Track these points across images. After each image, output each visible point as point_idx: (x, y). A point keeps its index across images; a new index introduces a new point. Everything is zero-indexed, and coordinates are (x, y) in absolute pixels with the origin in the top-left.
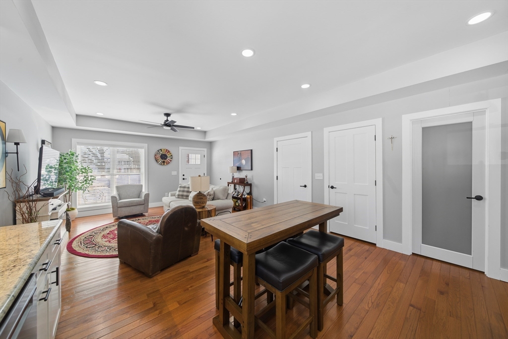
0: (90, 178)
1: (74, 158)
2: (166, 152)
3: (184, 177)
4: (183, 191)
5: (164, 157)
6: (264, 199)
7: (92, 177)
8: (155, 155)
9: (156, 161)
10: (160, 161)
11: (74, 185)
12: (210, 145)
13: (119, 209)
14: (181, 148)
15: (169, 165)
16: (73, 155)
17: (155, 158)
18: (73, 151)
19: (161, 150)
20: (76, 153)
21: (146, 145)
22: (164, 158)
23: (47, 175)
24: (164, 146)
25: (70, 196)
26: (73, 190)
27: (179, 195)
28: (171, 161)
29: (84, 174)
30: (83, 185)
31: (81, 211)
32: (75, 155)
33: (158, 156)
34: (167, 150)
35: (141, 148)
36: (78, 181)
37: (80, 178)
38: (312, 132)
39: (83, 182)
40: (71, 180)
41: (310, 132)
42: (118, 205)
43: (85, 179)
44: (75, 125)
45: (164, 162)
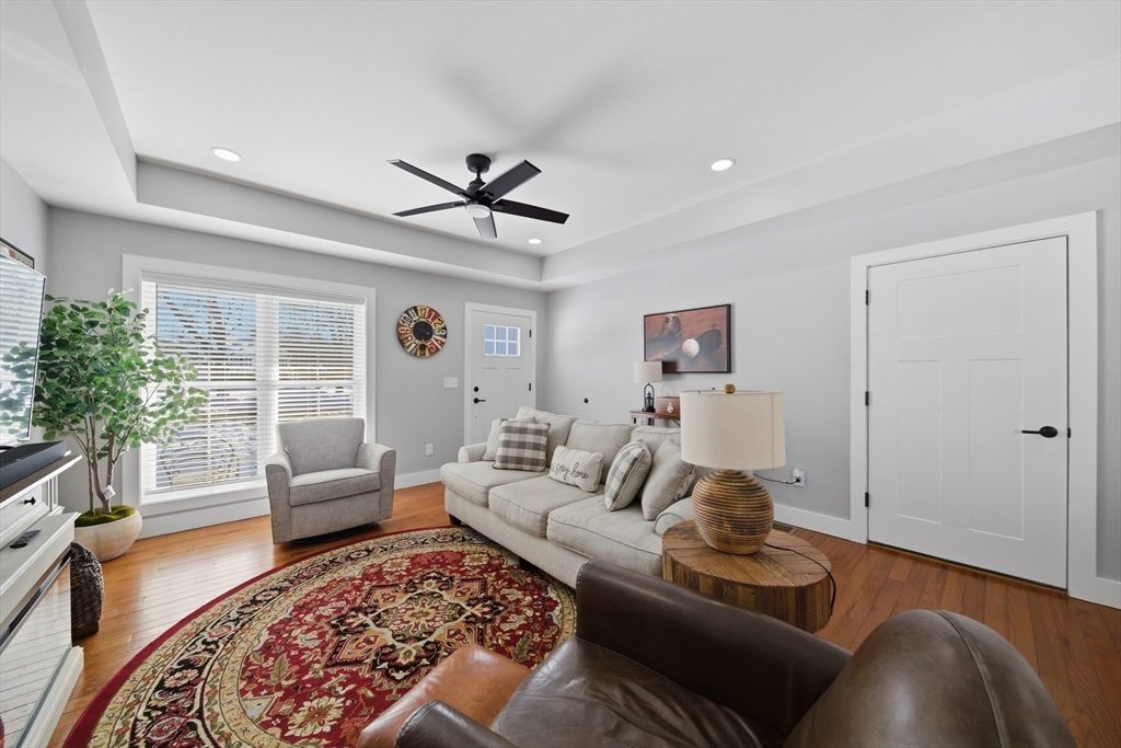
0: (187, 396)
1: (129, 321)
2: (429, 317)
3: (478, 395)
4: (522, 445)
5: (423, 331)
6: (797, 473)
7: (197, 395)
8: (399, 325)
9: (402, 342)
10: (414, 343)
11: (125, 423)
12: (547, 300)
13: (296, 512)
14: (469, 306)
15: (438, 357)
16: (124, 310)
17: (399, 335)
18: (126, 295)
19: (415, 308)
20: (135, 306)
21: (370, 292)
22: (422, 333)
23: (15, 383)
24: (425, 298)
25: (111, 462)
26: (123, 440)
27: (505, 459)
28: (442, 344)
29: (165, 384)
30: (164, 421)
31: (151, 514)
32: (133, 313)
33: (408, 327)
34: (431, 310)
35: (358, 301)
36: (144, 410)
37: (150, 394)
38: (1100, 214)
39: (163, 412)
40: (113, 403)
41: (1093, 214)
42: (292, 498)
43: (170, 400)
44: (134, 199)
45: (423, 347)
